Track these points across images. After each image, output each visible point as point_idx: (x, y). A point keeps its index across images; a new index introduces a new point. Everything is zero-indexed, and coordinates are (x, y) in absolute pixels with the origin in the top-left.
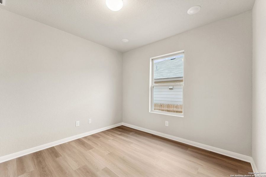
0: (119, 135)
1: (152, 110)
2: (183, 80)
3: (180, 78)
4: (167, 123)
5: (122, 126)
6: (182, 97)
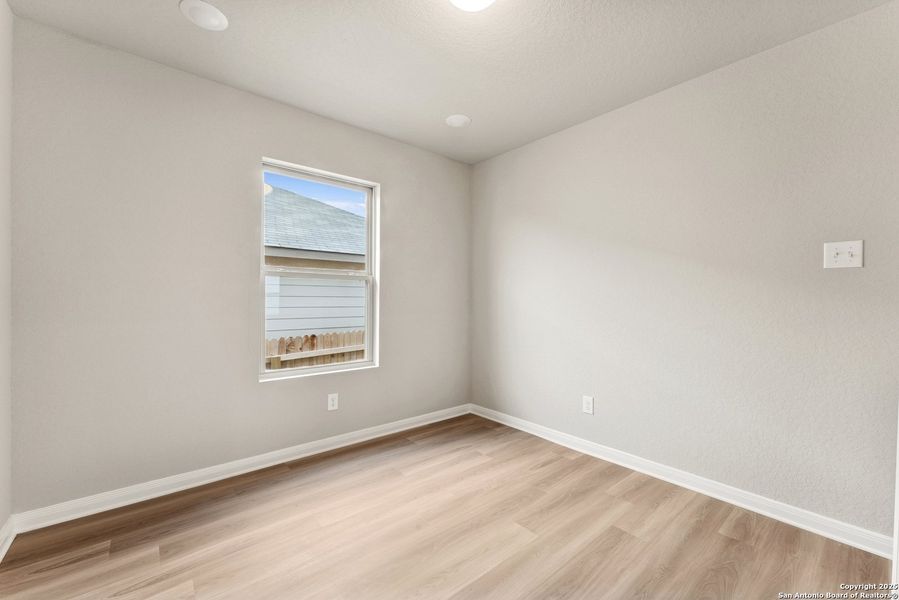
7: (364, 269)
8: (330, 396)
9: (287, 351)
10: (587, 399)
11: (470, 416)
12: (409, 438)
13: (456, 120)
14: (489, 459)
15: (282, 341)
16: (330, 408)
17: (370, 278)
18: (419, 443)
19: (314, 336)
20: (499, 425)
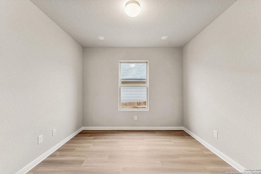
0: (94, 139)
1: (120, 109)
2: (145, 82)
3: (143, 80)
4: (136, 118)
5: (83, 130)
6: (146, 96)
7: (145, 84)
8: (135, 116)
9: (139, 105)
10: (215, 132)
11: (183, 131)
12: (156, 132)
13: (164, 38)
14: (173, 143)
15: (138, 102)
16: (135, 119)
17: (147, 86)
18: (157, 134)
19: (145, 102)
20: (189, 135)
